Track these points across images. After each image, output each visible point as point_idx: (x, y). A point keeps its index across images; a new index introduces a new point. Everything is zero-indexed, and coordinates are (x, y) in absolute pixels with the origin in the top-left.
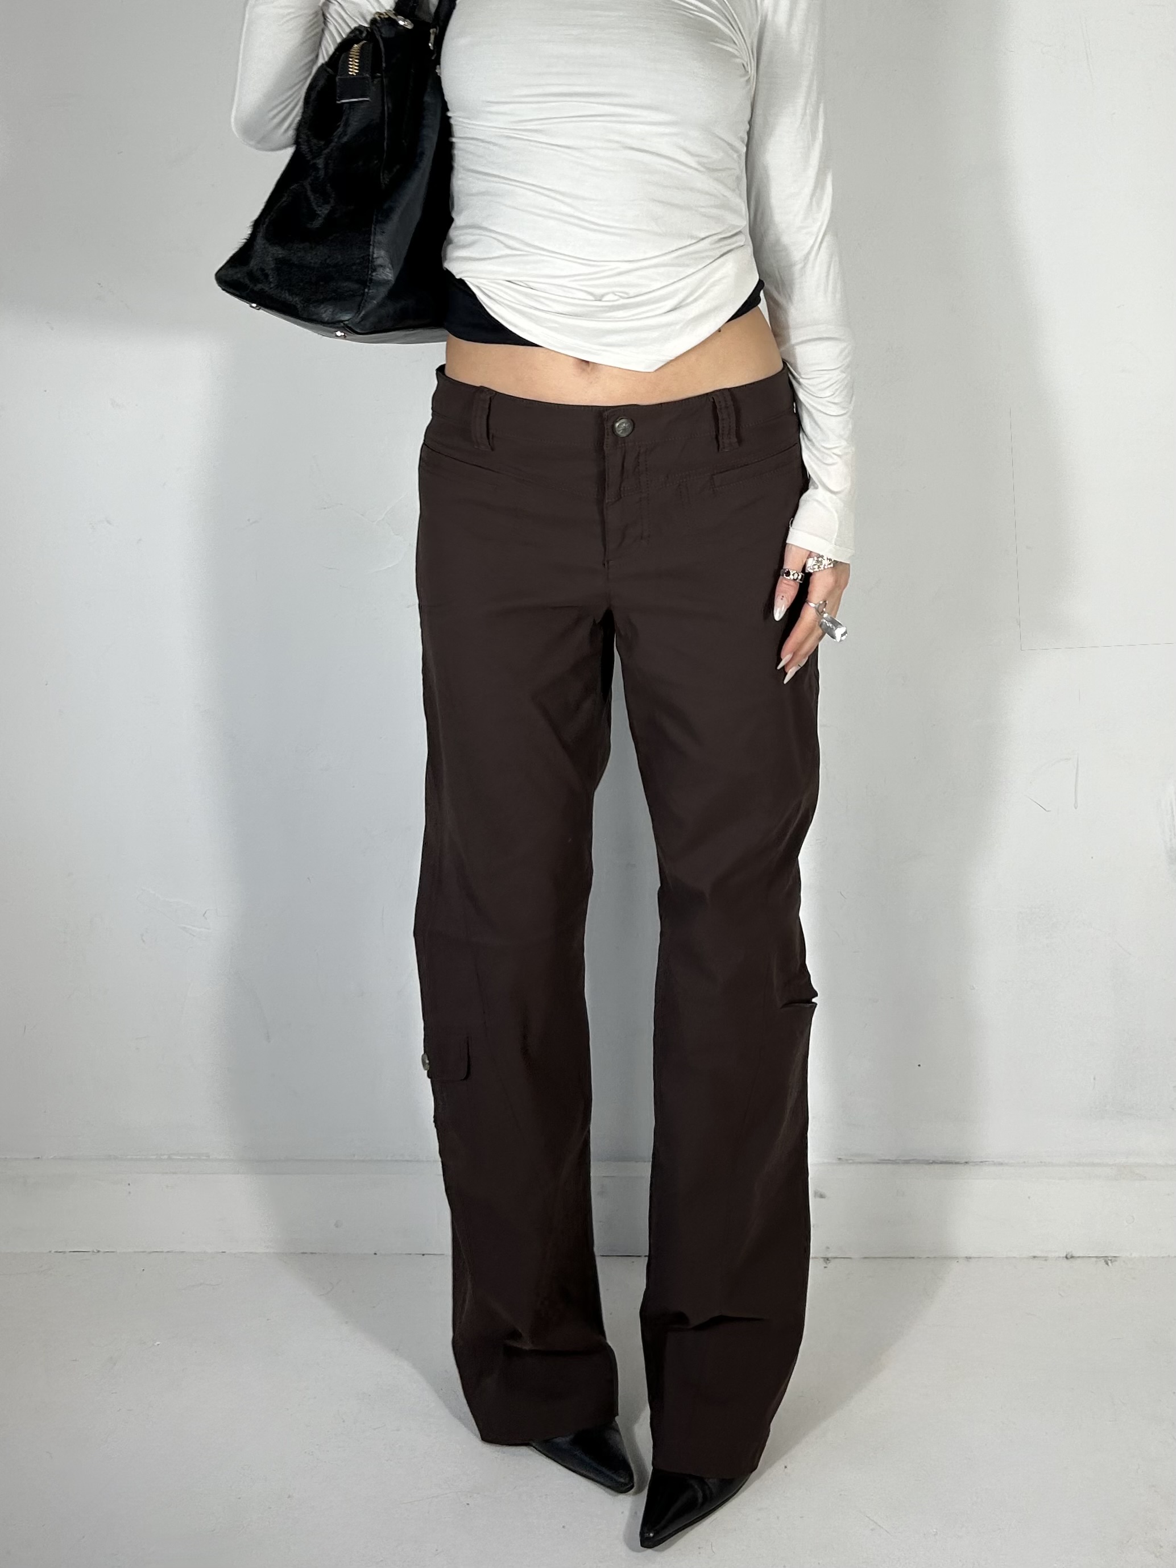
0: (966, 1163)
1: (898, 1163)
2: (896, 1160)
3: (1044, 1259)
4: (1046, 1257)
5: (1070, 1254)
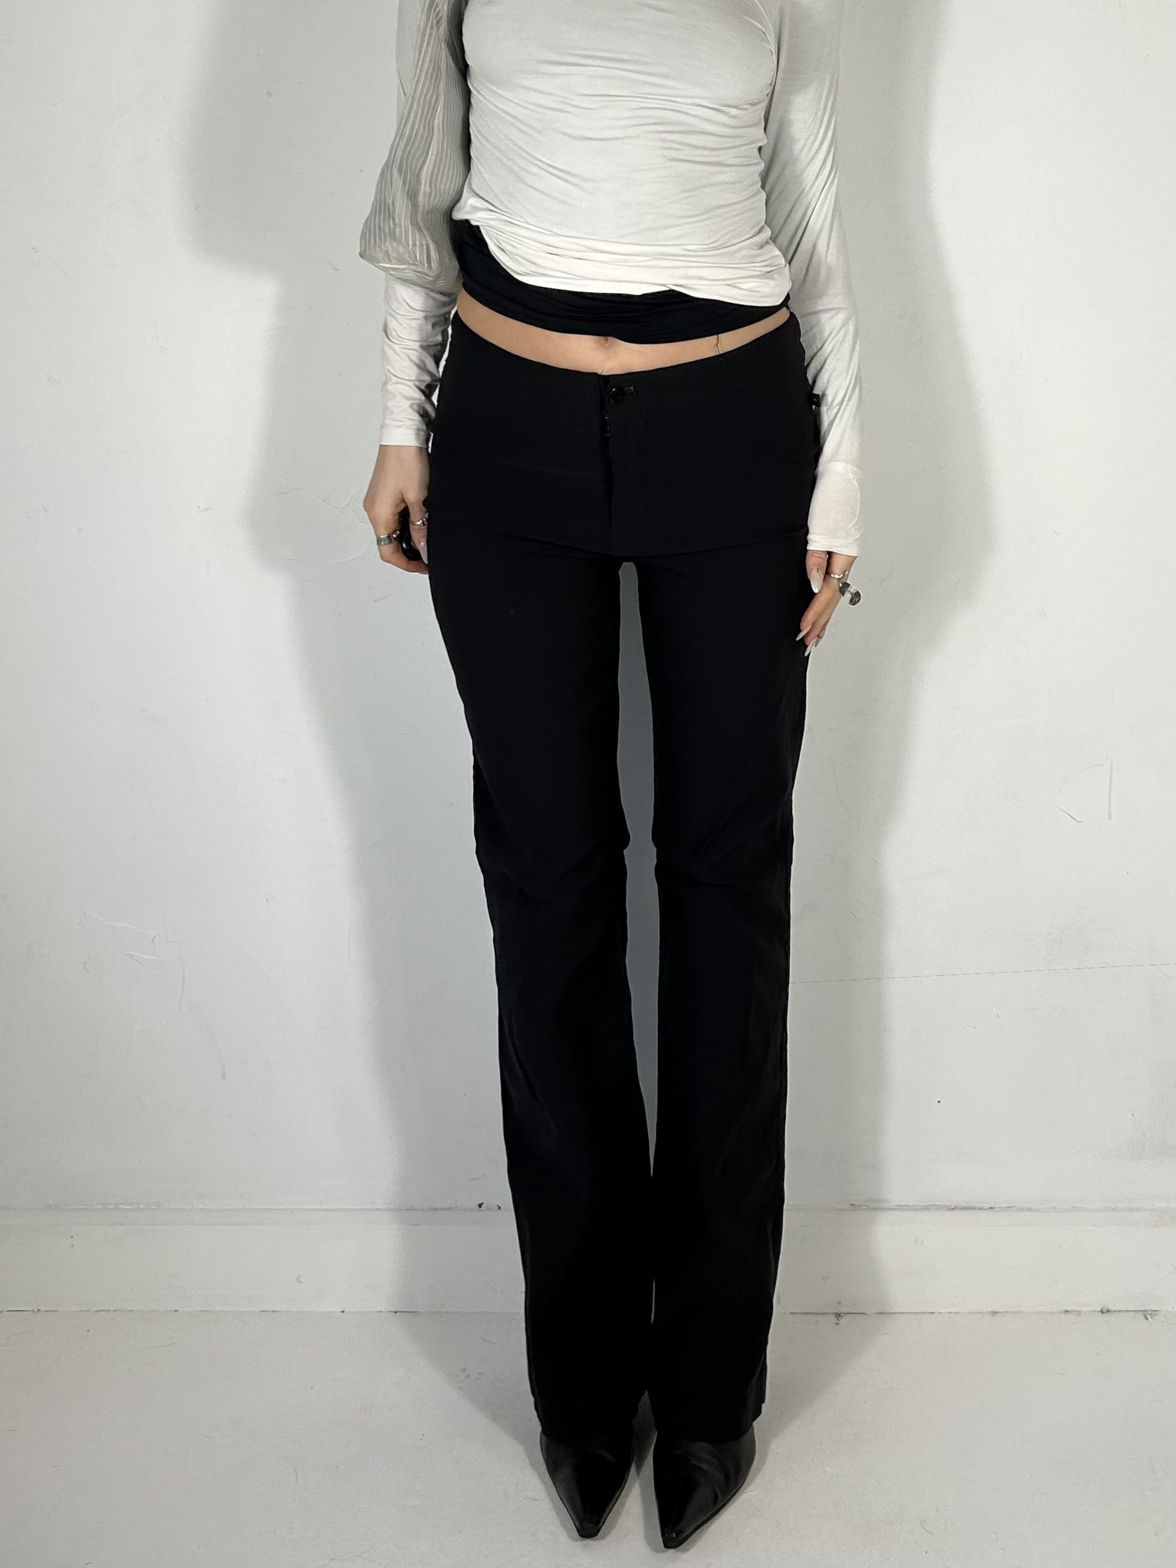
0: (991, 1208)
1: (918, 1209)
2: (914, 1205)
3: (1078, 1313)
4: (1080, 1311)
5: (1106, 1309)
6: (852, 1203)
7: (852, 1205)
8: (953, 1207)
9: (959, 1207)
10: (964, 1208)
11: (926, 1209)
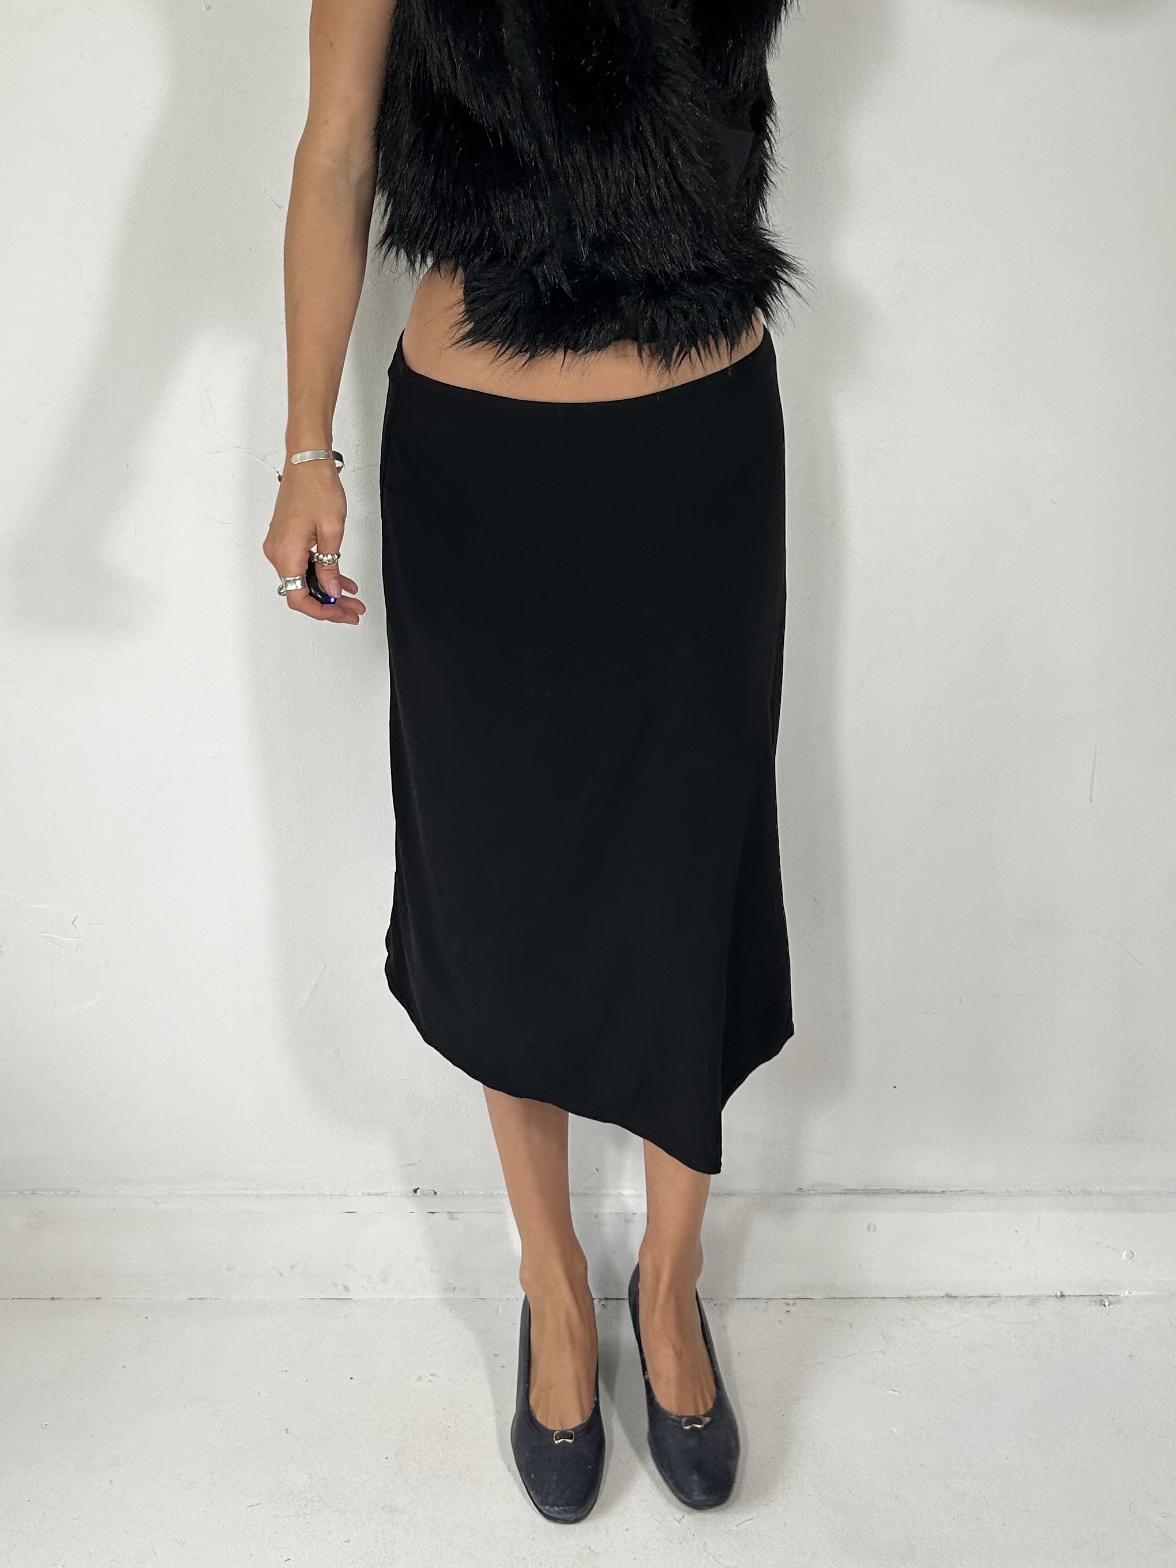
0: (943, 1192)
1: (868, 1193)
2: (864, 1190)
4: (1033, 1296)
5: (1059, 1293)
6: (801, 1187)
7: (800, 1189)
8: (904, 1191)
9: (912, 1191)
10: (917, 1192)
11: (877, 1193)
